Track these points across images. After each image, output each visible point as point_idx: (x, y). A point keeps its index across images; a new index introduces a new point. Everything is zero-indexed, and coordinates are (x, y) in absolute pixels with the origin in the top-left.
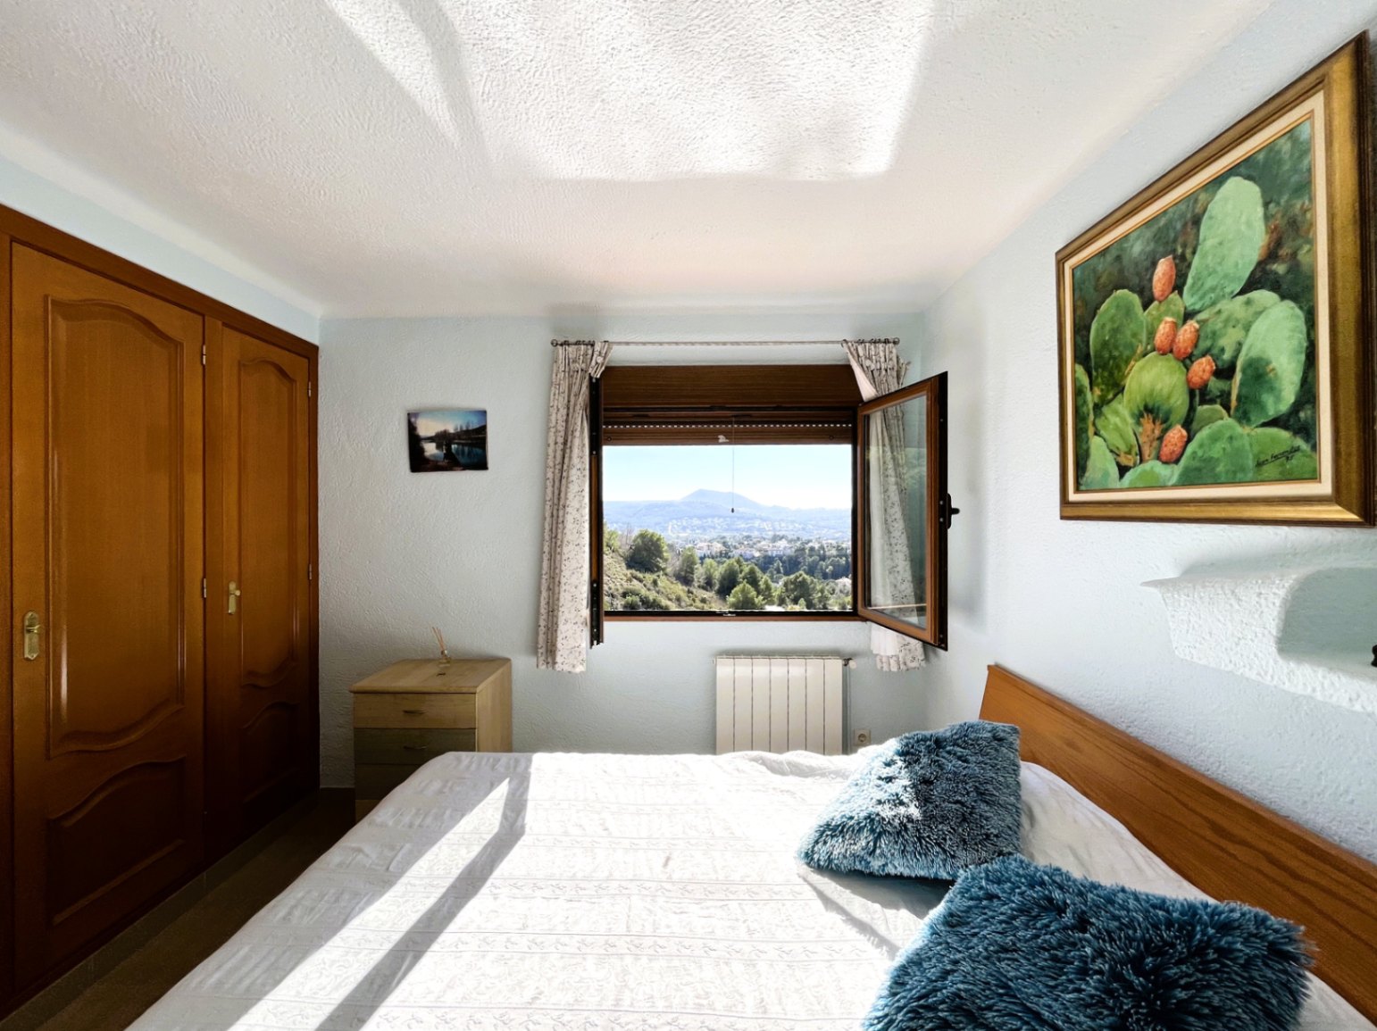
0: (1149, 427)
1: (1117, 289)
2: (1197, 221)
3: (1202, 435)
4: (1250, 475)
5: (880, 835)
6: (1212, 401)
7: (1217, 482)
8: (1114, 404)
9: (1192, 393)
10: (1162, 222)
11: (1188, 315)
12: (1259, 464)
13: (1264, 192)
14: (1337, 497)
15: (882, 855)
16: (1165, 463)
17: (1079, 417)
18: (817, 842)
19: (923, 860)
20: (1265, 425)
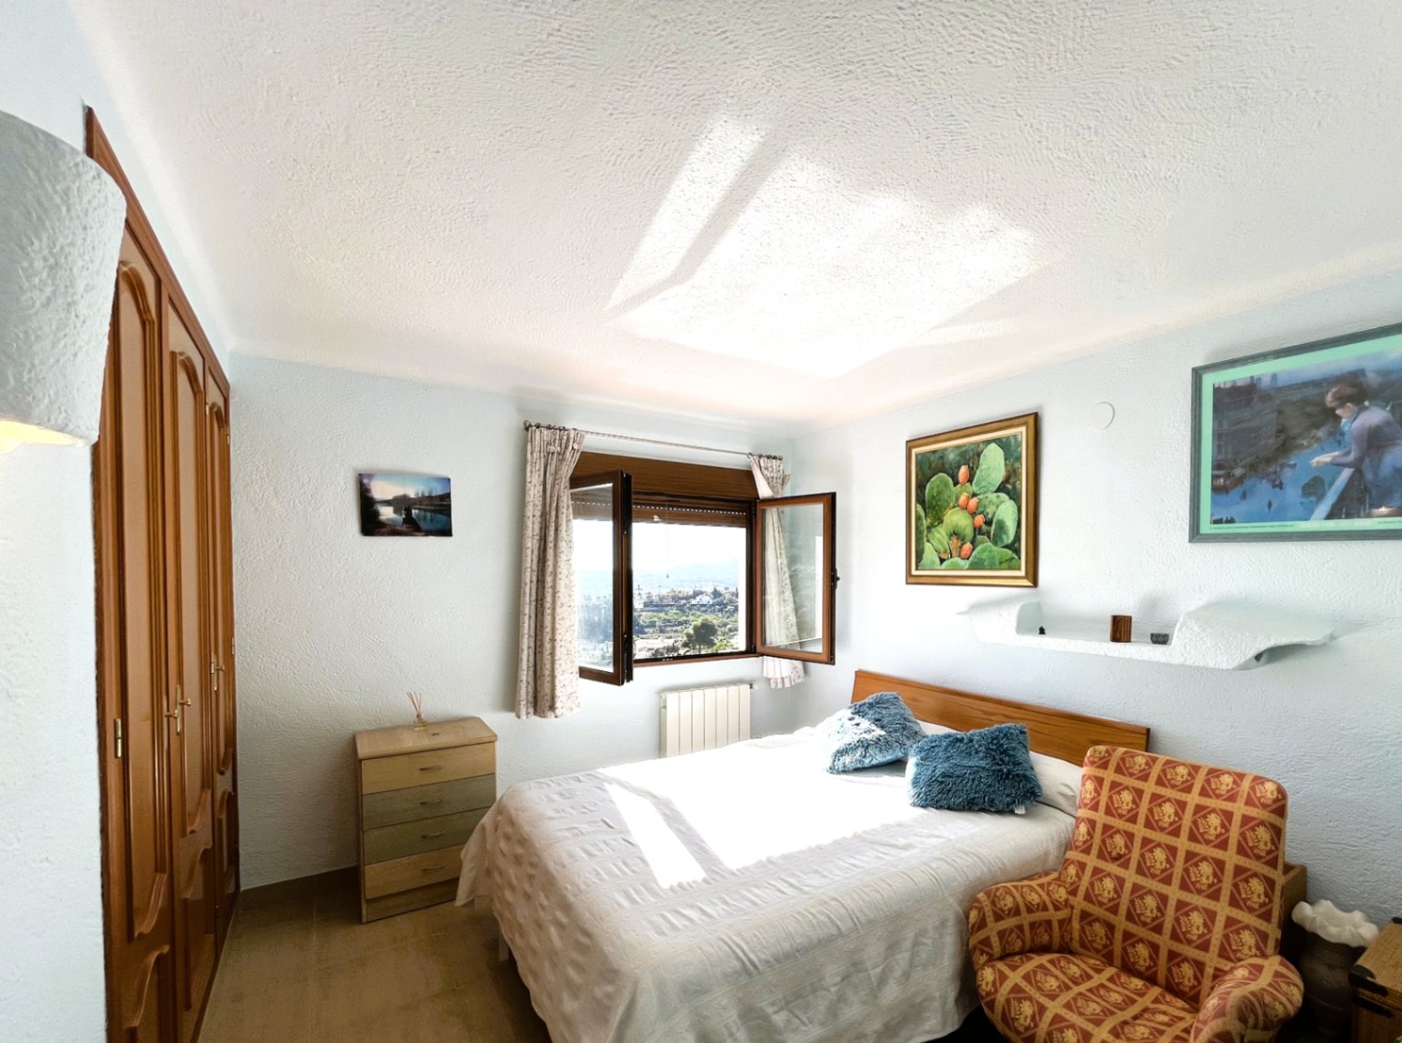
0: (955, 542)
1: (942, 472)
2: (979, 455)
3: (979, 548)
4: (998, 567)
5: (867, 748)
6: (983, 534)
7: (984, 569)
8: (938, 528)
9: (975, 529)
10: (964, 449)
11: (974, 495)
12: (1001, 563)
13: (1005, 455)
14: (1026, 577)
15: (871, 755)
16: (963, 559)
17: (919, 532)
18: (834, 761)
19: (891, 751)
20: (1003, 547)
